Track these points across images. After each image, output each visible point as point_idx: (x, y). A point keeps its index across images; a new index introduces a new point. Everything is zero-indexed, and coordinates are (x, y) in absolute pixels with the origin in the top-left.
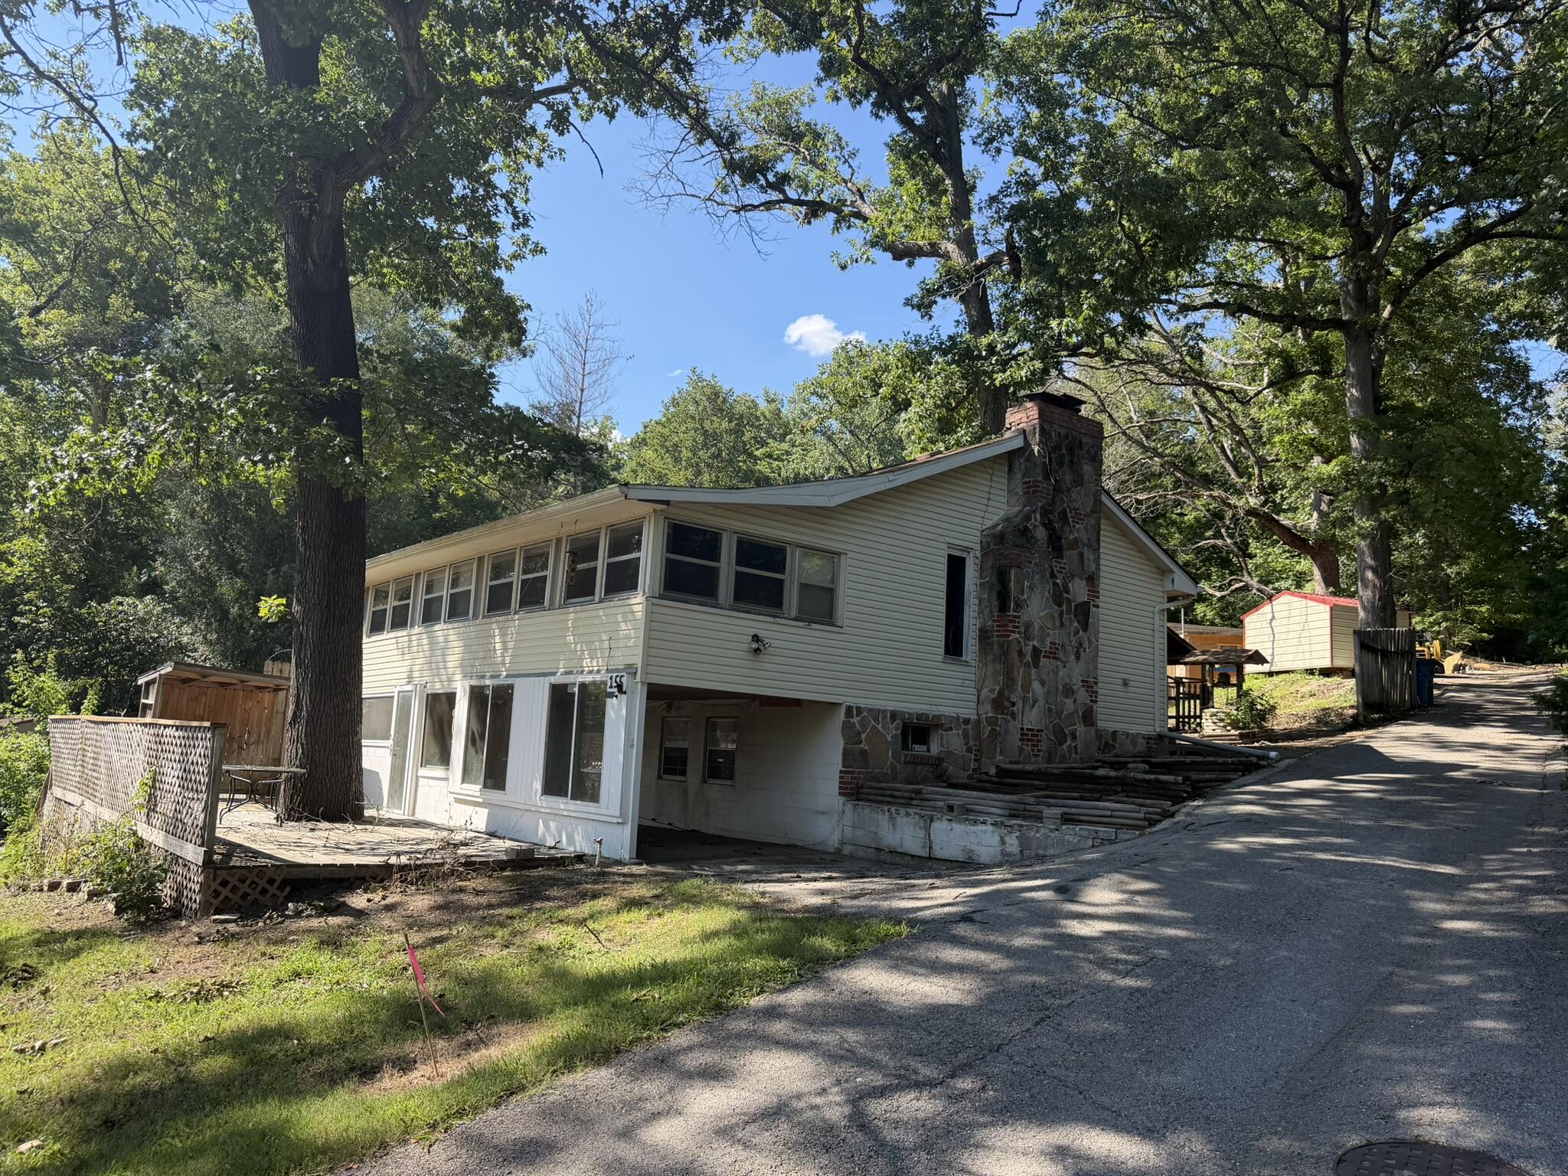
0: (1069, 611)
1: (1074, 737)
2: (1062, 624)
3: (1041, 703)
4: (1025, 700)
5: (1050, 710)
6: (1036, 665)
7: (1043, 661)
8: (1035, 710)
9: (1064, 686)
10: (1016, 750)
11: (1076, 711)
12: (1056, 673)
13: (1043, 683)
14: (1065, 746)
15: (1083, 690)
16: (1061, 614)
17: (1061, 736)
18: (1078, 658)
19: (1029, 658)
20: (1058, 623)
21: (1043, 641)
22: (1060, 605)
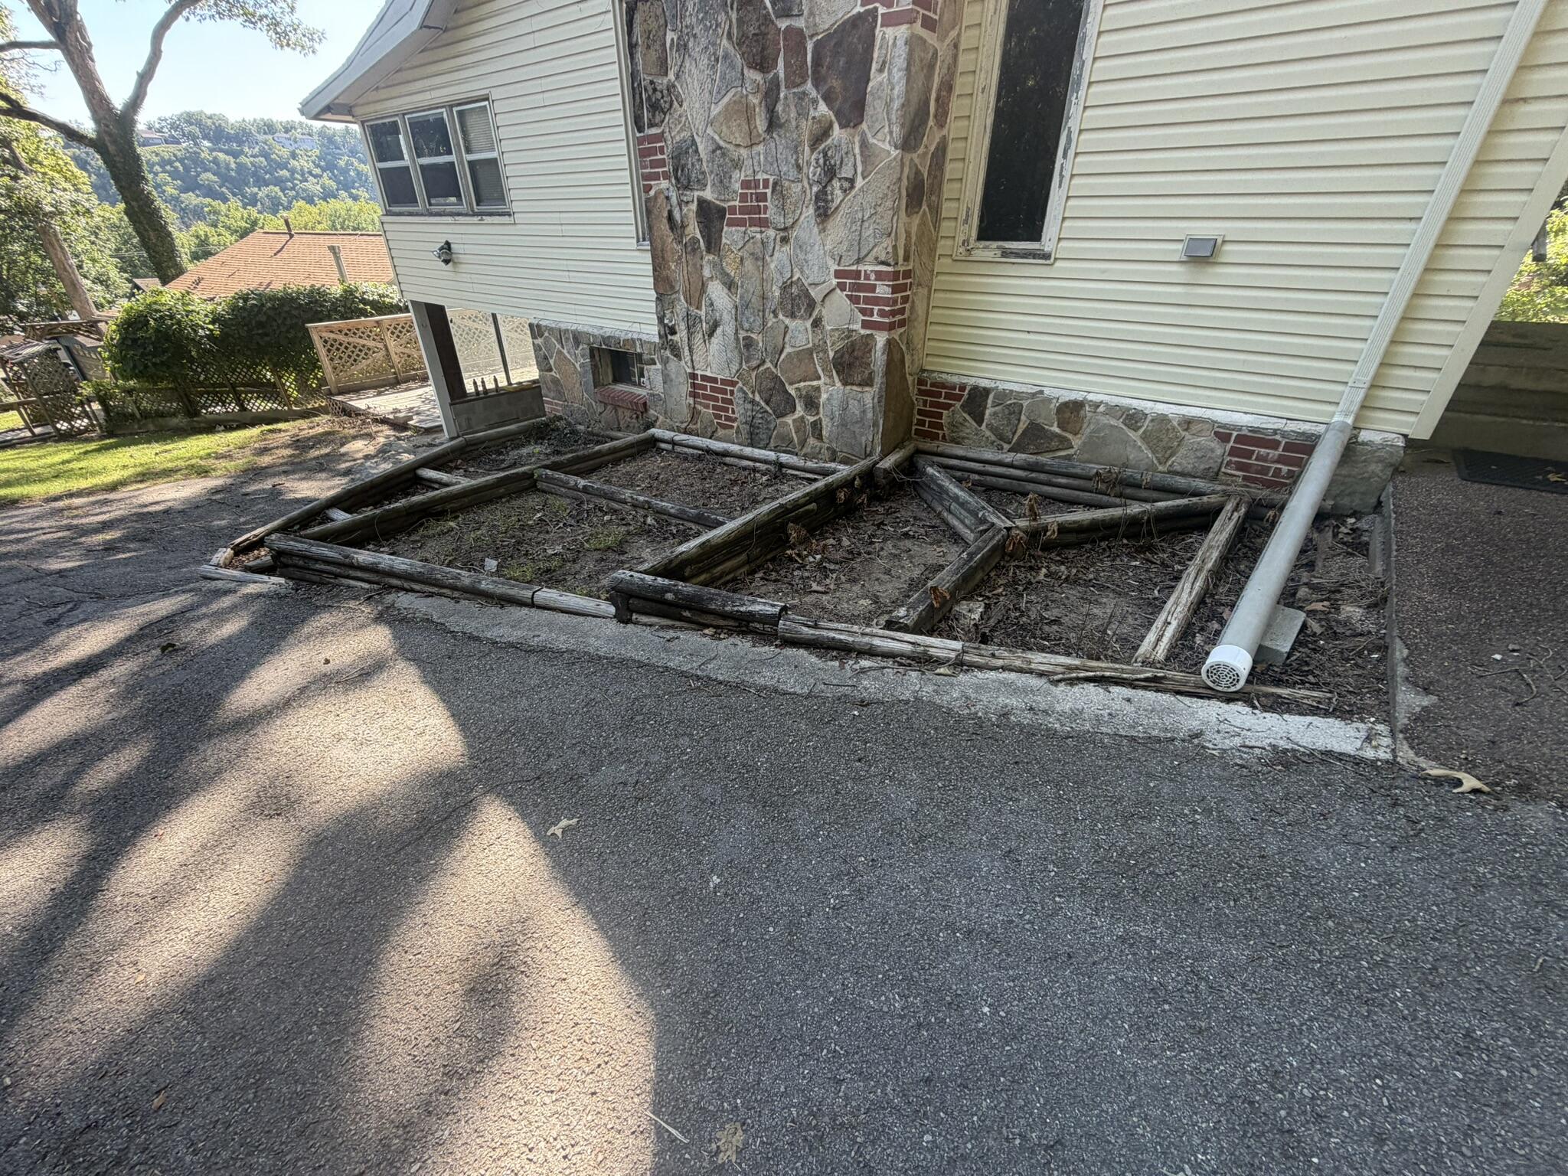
0: (796, 76)
1: (811, 403)
2: (773, 124)
3: (727, 328)
4: (691, 322)
5: (749, 343)
6: (713, 243)
7: (731, 235)
8: (716, 340)
9: (785, 287)
10: (686, 411)
11: (820, 348)
12: (760, 260)
13: (730, 285)
14: (789, 420)
15: (840, 297)
16: (771, 95)
17: (779, 399)
18: (824, 214)
19: (694, 230)
20: (761, 124)
21: (723, 182)
22: (763, 64)
